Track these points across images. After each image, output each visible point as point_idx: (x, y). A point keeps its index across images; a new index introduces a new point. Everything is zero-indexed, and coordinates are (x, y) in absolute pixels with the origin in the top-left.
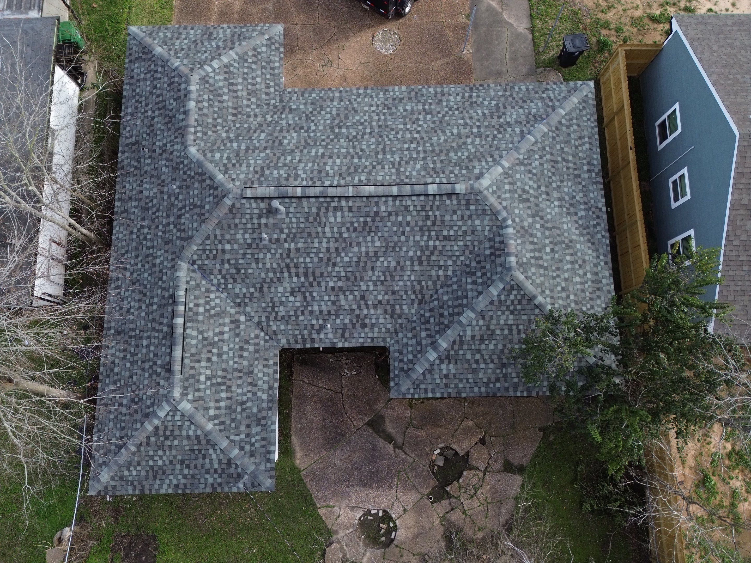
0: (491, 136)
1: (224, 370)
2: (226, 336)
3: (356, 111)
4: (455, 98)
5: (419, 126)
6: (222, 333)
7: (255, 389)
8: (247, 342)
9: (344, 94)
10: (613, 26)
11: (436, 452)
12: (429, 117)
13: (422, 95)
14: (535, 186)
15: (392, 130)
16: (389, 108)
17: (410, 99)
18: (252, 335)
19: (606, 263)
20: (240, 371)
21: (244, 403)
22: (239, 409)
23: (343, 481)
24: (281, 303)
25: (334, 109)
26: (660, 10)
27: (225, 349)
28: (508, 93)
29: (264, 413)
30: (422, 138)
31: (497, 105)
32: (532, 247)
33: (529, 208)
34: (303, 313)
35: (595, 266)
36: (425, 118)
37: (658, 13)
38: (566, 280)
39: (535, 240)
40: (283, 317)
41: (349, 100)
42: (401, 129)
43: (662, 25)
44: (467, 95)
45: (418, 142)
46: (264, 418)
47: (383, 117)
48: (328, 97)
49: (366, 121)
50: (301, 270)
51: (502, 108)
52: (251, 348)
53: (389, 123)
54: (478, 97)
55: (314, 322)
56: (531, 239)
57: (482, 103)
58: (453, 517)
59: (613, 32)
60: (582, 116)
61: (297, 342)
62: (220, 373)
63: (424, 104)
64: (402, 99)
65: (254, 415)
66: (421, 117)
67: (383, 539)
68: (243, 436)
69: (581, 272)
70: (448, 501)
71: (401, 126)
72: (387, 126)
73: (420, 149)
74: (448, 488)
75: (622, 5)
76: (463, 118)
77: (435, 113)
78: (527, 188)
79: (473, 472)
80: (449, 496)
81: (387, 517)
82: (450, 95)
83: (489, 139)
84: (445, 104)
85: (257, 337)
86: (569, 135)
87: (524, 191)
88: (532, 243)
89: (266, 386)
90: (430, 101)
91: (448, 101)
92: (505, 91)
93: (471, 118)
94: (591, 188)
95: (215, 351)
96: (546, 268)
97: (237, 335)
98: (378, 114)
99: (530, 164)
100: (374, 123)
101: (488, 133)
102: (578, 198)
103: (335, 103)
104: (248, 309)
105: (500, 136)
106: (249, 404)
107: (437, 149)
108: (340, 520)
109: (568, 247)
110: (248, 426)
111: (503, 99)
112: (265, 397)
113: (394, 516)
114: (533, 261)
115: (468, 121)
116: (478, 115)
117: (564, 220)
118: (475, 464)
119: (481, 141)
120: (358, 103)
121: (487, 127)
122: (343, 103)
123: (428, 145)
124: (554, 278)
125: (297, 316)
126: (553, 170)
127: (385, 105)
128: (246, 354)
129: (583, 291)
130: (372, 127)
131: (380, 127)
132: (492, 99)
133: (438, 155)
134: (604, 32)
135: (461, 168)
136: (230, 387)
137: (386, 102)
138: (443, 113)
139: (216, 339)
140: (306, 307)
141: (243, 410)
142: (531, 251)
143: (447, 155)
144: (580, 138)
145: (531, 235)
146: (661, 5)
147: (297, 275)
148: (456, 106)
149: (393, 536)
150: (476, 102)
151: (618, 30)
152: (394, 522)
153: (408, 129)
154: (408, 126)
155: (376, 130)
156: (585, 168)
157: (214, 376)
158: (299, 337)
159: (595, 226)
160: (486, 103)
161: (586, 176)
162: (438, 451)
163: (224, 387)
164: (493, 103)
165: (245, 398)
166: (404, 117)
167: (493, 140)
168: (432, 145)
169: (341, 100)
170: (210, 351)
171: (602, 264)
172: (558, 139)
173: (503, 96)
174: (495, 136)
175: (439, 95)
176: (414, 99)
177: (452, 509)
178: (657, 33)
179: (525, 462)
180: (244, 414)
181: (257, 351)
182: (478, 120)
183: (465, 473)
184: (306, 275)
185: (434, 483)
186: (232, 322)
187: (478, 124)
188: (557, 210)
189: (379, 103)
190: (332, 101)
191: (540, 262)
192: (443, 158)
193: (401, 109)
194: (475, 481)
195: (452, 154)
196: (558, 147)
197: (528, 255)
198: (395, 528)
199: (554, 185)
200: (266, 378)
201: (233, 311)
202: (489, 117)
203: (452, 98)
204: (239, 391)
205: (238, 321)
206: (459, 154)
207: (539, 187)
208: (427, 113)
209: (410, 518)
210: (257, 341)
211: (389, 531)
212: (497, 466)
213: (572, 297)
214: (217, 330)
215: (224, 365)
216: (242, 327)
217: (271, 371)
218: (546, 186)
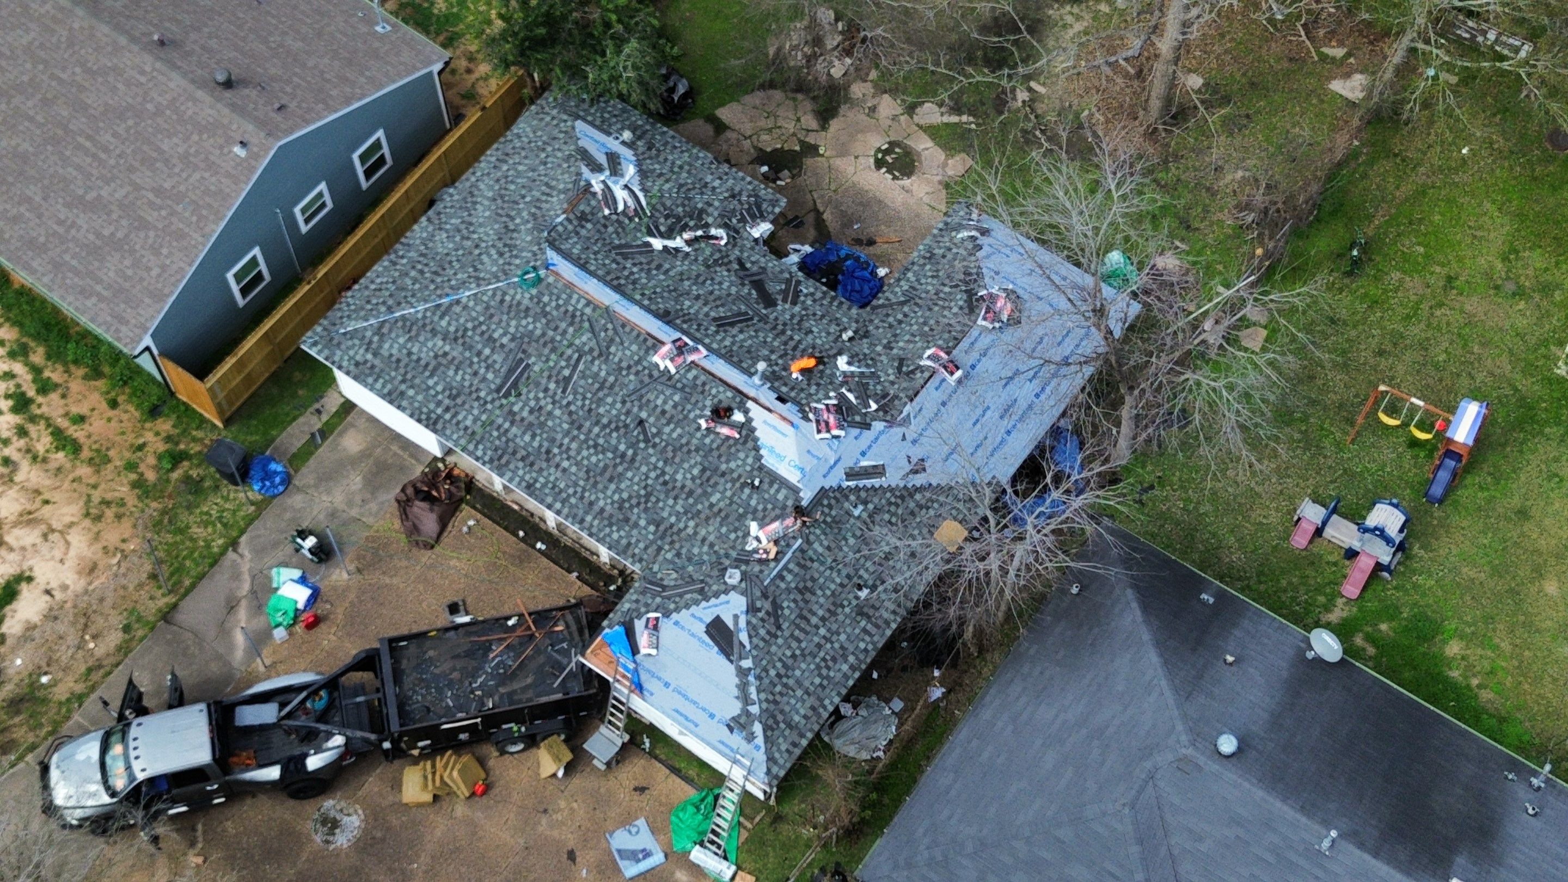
0: (478, 331)
1: (930, 309)
2: (907, 337)
3: (587, 472)
4: (465, 418)
5: (537, 399)
6: (909, 341)
7: (916, 285)
8: (891, 326)
9: (581, 512)
10: (133, 476)
11: (783, 183)
12: (516, 408)
13: (496, 450)
14: (484, 257)
15: (571, 413)
16: (548, 452)
17: (514, 453)
18: (881, 330)
19: (474, 173)
20: (916, 304)
21: (933, 277)
22: (941, 274)
23: (900, 219)
24: (828, 333)
25: (609, 493)
26: (52, 456)
27: (915, 327)
28: (403, 387)
29: (922, 261)
30: (550, 377)
31: (431, 376)
32: (544, 205)
33: (511, 239)
34: (814, 314)
35: (488, 174)
36: (522, 409)
37: (61, 455)
38: (534, 170)
39: (533, 210)
40: (838, 325)
41: (582, 498)
42: (560, 408)
43: (75, 435)
44: (448, 416)
45: (559, 373)
46: (924, 258)
47: (566, 441)
48: (603, 519)
49: (588, 448)
50: (784, 338)
51: (430, 368)
52: (891, 319)
53: (566, 426)
54: (439, 404)
55: (809, 302)
56: (538, 212)
57: (444, 390)
58: (814, 124)
59: (142, 468)
60: (354, 311)
61: (841, 303)
62: (936, 308)
63: (507, 431)
64: (523, 459)
65: (932, 264)
66: (525, 414)
67: (897, 150)
68: (955, 250)
69: (511, 173)
70: (807, 140)
71: (557, 412)
72: (572, 423)
73: (563, 363)
74: (797, 148)
75: (89, 496)
76: (484, 379)
77: (506, 409)
78: (495, 256)
79: (760, 145)
80: (802, 143)
81: (879, 164)
82: (466, 428)
83: (484, 328)
84: (484, 417)
85: (877, 328)
86: (391, 296)
87: (501, 254)
88: (540, 208)
89: (902, 283)
90: (495, 434)
91: (475, 420)
92: (402, 394)
93: (475, 374)
94: (418, 242)
95: (926, 329)
96: (547, 184)
97: (895, 335)
98: (569, 449)
99: (469, 277)
100: (582, 437)
101: (477, 338)
102: (445, 235)
103: (601, 503)
104: (867, 351)
105: (470, 325)
106: (930, 274)
107: (546, 351)
108: (928, 189)
109: (502, 197)
110: (944, 256)
111: (417, 381)
112: (910, 275)
113: (872, 160)
114: (555, 193)
115: (482, 371)
116: (465, 373)
117: (481, 220)
118: (752, 151)
119: (494, 331)
120: (576, 484)
121: (470, 348)
122: (593, 498)
123: (551, 364)
124: (546, 175)
125: (823, 317)
126: (447, 266)
127: (548, 460)
128: (900, 316)
129: (526, 157)
130: (590, 431)
131: (580, 428)
132: (429, 388)
133: (553, 340)
134: (151, 476)
135: (545, 305)
136: (936, 294)
137: (544, 465)
138: (497, 403)
139: (917, 339)
140: (807, 315)
141: (937, 271)
142: (547, 202)
143: (544, 334)
144: (380, 290)
145: (534, 215)
146: (45, 460)
147: (791, 338)
148: (476, 404)
149: (886, 146)
150: (449, 397)
151: (131, 466)
152: (875, 155)
153: (554, 403)
154: (550, 407)
155: (588, 424)
156: (405, 261)
157: (944, 308)
158: (835, 304)
159: (452, 207)
160: (439, 388)
161: (412, 254)
162: (779, 183)
163: (942, 295)
164: (431, 382)
165: (929, 280)
166: (542, 425)
167: (481, 324)
168: (547, 360)
169: (591, 504)
170: (932, 330)
171: (479, 174)
172: (410, 294)
173: (412, 387)
174: (474, 328)
175: (478, 437)
176: (510, 450)
177: (808, 131)
178: (91, 429)
179: (701, 122)
180: (940, 267)
181: (888, 315)
182: (472, 363)
183: (769, 150)
184: (783, 332)
185: (809, 162)
186: (891, 349)
187: (475, 360)
188: (482, 230)
189: (552, 470)
190: (602, 510)
191: (548, 191)
192: (551, 333)
193: (536, 444)
194: (765, 137)
195: (538, 332)
196: (417, 286)
197: (555, 199)
198: (879, 150)
199: (460, 252)
200: (897, 289)
201: (883, 358)
202: (456, 362)
203: (468, 423)
204: (930, 288)
205: (885, 347)
206: (531, 327)
207: (480, 254)
208: (515, 414)
209: (858, 148)
210: (881, 324)
211: (886, 152)
212: (729, 134)
213: (543, 155)
214: (911, 346)
215: (928, 313)
216: (885, 341)
217: (887, 294)
218: (471, 253)
